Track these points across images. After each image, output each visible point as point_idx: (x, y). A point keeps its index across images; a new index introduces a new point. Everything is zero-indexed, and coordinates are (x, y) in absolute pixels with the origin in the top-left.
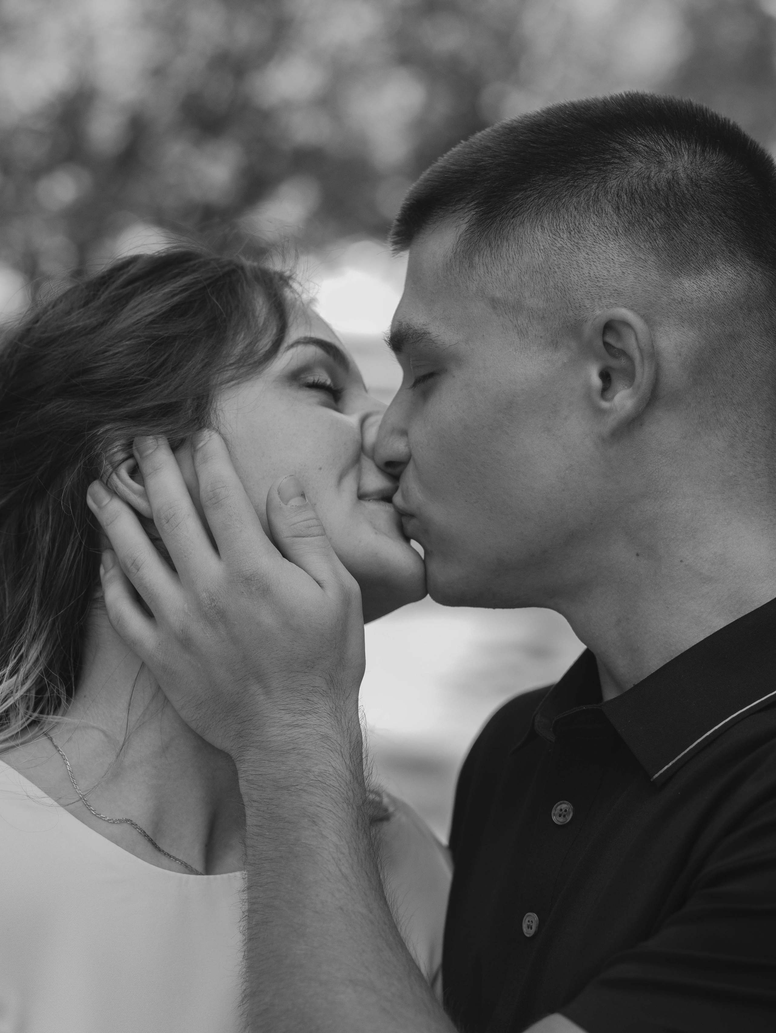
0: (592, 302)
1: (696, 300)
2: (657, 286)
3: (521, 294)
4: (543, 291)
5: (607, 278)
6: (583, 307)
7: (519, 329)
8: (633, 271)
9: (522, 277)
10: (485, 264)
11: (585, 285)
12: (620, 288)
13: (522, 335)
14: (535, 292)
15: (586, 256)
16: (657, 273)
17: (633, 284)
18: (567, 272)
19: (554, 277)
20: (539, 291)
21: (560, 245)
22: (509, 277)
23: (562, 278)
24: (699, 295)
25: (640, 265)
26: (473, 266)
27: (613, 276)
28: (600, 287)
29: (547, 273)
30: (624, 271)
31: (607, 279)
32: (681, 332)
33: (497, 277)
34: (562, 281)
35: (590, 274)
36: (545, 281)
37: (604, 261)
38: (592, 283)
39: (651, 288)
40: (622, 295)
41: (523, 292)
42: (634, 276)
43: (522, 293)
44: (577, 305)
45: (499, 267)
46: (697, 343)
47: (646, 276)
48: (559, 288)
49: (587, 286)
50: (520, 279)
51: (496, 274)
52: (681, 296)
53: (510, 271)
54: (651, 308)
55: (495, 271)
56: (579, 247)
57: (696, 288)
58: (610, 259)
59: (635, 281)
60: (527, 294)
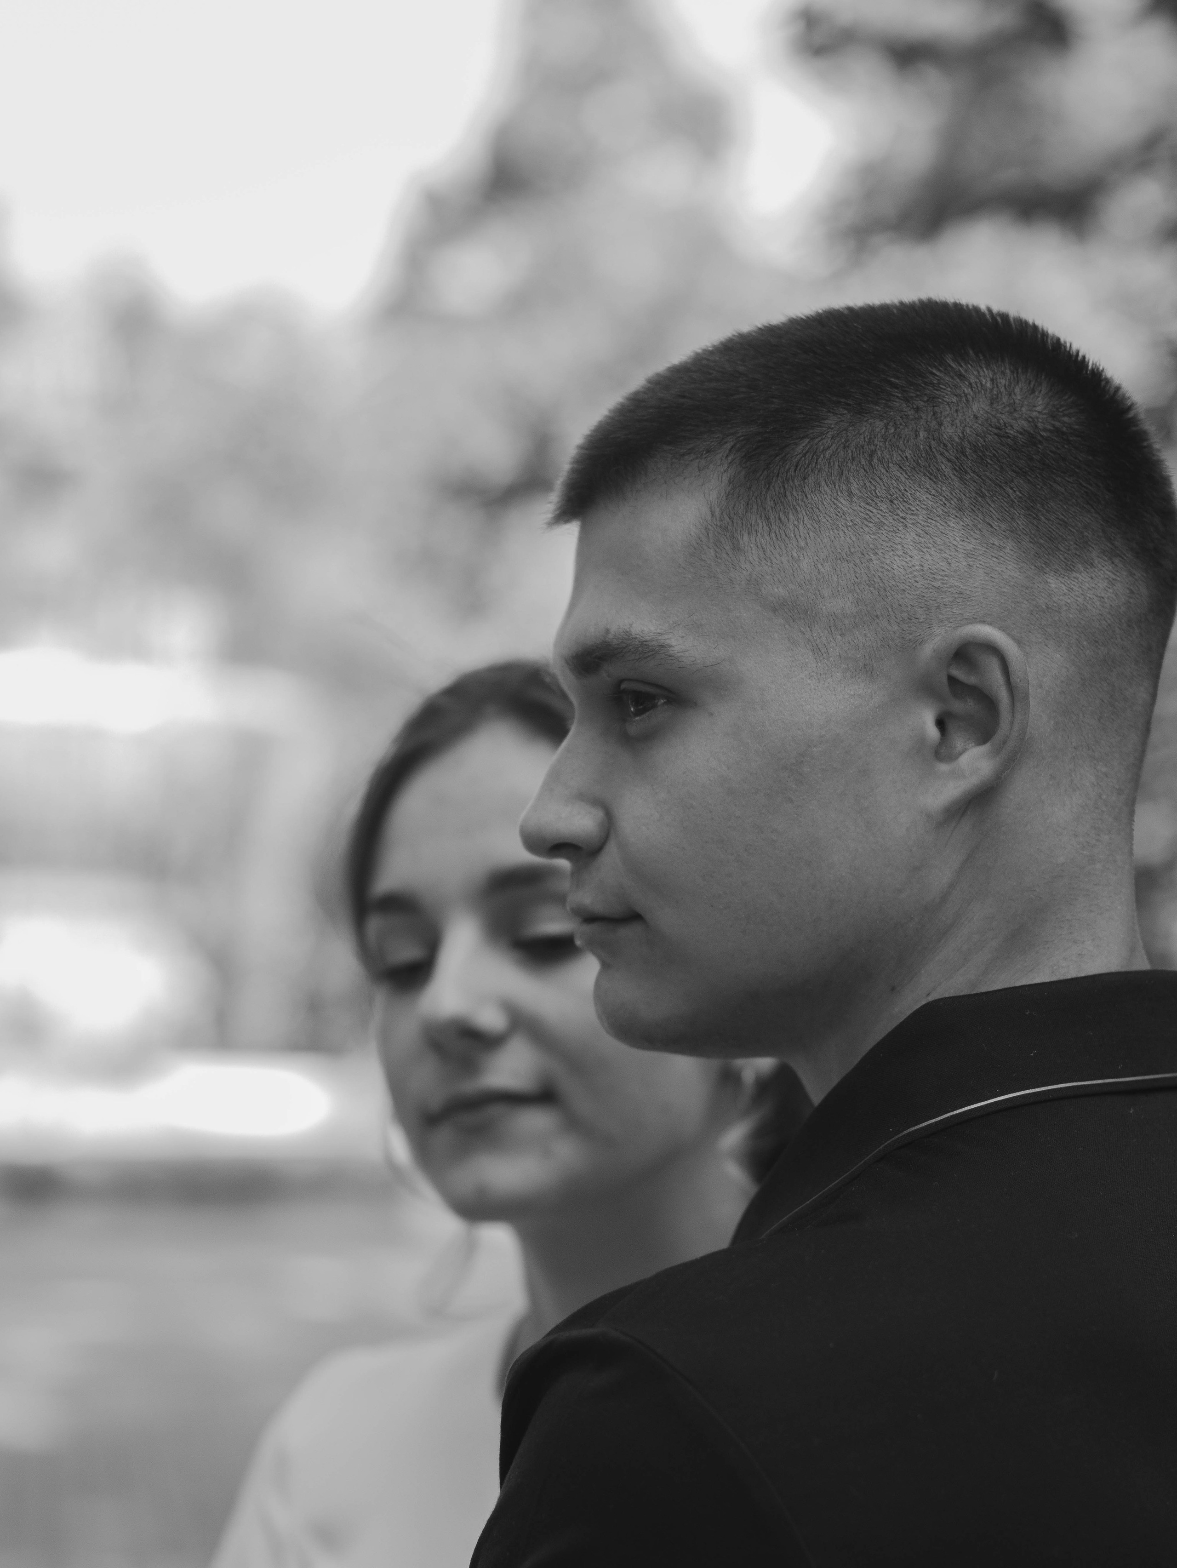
0: (926, 612)
1: (1065, 608)
2: (1016, 585)
3: (818, 593)
4: (852, 588)
5: (947, 573)
6: (914, 620)
7: (814, 644)
8: (983, 564)
9: (820, 567)
10: (759, 546)
11: (915, 584)
12: (966, 590)
13: (820, 654)
14: (839, 589)
15: (917, 538)
16: (1015, 566)
17: (984, 583)
18: (888, 562)
19: (868, 568)
20: (846, 588)
21: (878, 520)
22: (799, 566)
23: (880, 569)
24: (1069, 601)
25: (993, 554)
26: (739, 549)
27: (955, 571)
28: (938, 588)
29: (857, 561)
30: (971, 563)
31: (946, 576)
32: (1044, 654)
33: (781, 565)
34: (880, 574)
35: (922, 566)
36: (855, 572)
37: (942, 547)
38: (926, 582)
39: (1009, 588)
40: (969, 599)
41: (820, 589)
42: (985, 571)
43: (819, 591)
44: (905, 615)
45: (784, 552)
46: (1064, 670)
47: (1002, 571)
48: (877, 585)
49: (918, 585)
50: (817, 570)
51: (779, 562)
52: (1047, 601)
53: (802, 558)
54: (1009, 618)
55: (777, 556)
56: (907, 523)
57: (1066, 591)
58: (951, 545)
59: (987, 578)
60: (826, 593)
